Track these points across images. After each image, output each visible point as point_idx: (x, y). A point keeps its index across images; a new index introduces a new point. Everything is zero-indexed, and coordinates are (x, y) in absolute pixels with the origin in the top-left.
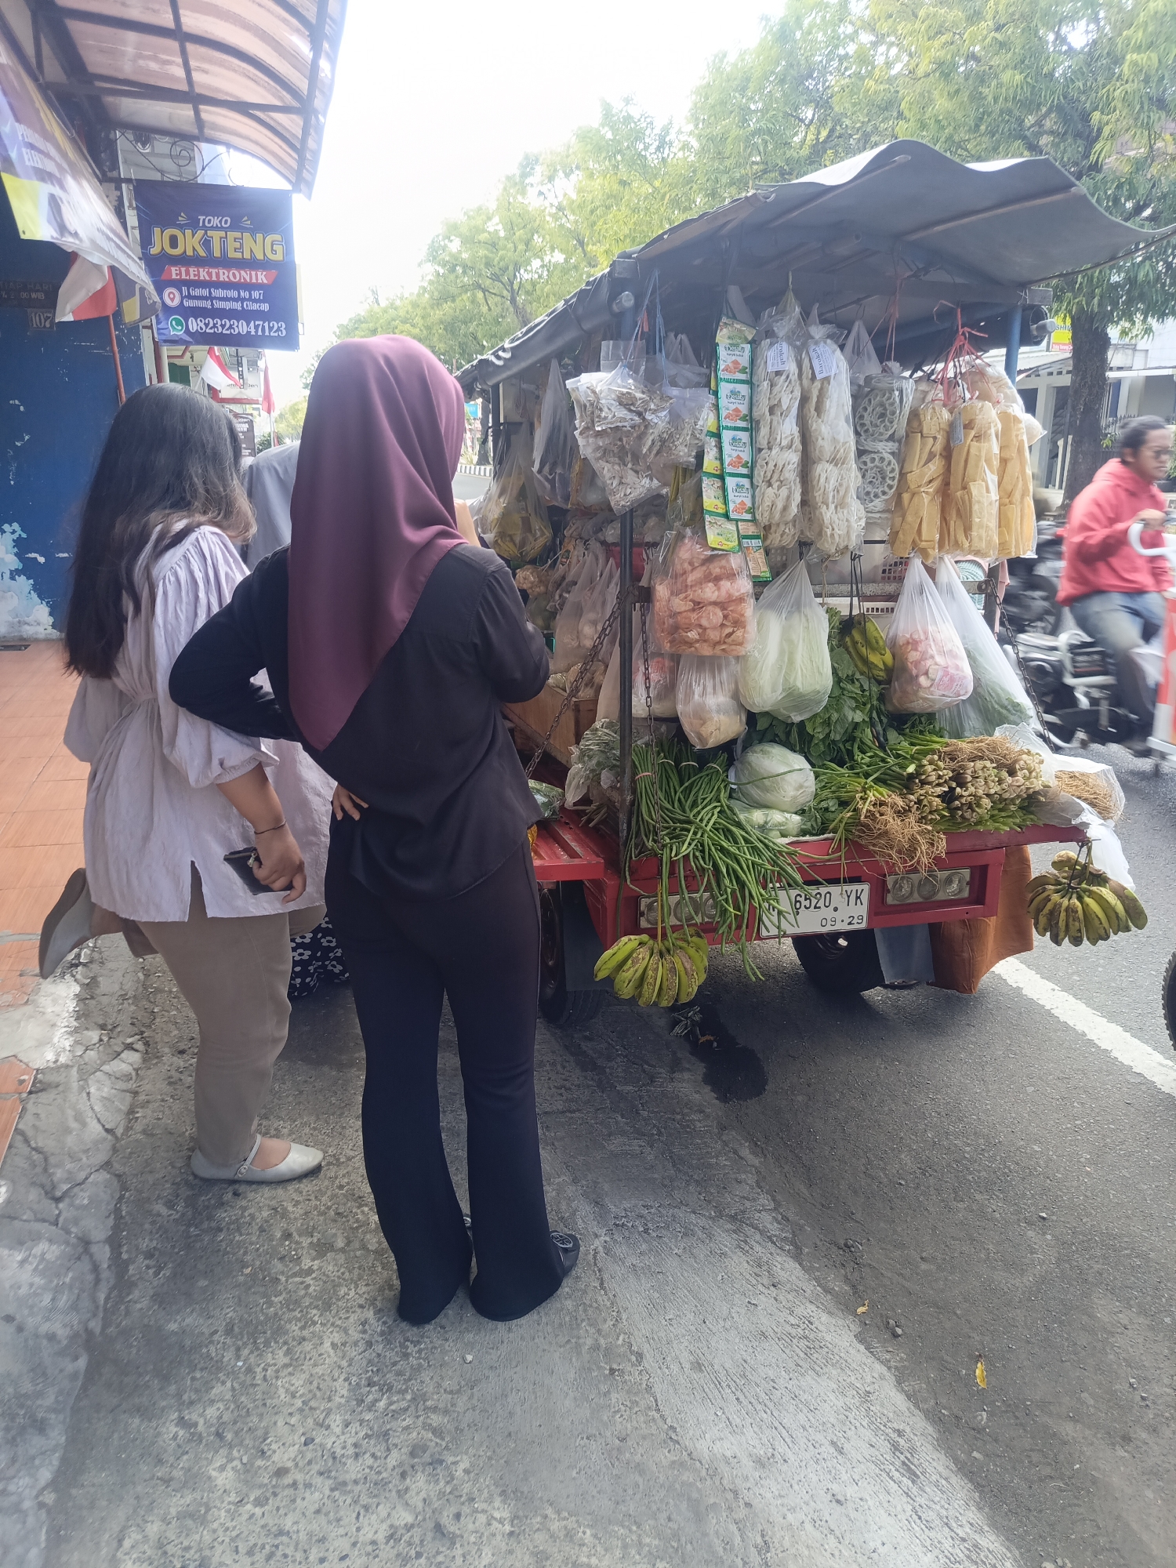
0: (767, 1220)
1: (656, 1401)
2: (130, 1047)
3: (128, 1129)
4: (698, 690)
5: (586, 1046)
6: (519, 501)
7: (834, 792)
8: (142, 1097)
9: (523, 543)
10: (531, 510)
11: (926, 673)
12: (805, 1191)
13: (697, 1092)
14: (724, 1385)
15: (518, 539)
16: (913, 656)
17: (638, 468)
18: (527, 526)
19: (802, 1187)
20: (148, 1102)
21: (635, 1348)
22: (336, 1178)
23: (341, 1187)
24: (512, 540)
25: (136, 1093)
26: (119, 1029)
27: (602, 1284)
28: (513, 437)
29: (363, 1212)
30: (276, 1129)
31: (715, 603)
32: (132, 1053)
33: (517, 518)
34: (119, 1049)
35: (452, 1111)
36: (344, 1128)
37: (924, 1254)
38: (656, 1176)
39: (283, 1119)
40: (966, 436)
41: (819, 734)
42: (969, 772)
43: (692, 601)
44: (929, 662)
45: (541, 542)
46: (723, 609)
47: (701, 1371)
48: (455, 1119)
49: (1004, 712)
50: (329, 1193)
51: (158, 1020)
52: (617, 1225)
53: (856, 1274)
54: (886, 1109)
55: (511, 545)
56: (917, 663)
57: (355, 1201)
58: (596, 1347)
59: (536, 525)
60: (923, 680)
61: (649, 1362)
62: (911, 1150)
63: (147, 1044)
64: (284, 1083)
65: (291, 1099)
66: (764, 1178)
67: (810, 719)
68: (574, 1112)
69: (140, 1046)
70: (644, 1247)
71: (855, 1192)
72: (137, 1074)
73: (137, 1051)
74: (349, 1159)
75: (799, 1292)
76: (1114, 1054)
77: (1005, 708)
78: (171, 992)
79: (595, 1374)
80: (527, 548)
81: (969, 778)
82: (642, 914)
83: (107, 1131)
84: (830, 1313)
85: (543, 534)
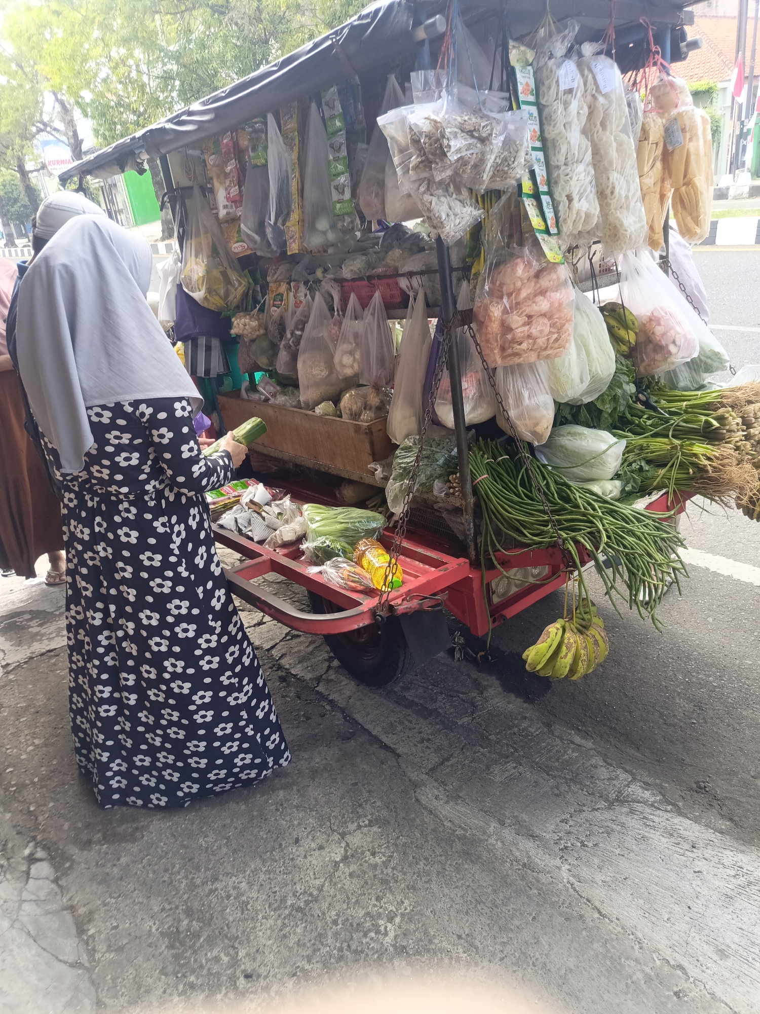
0: (636, 790)
1: (726, 1004)
2: (32, 860)
3: (92, 952)
4: (526, 394)
5: (409, 695)
6: (214, 258)
7: (639, 455)
8: (82, 911)
9: (227, 294)
10: (226, 264)
11: (674, 342)
12: (638, 755)
13: (509, 702)
14: (750, 959)
15: (222, 292)
16: (659, 330)
17: (461, 198)
18: (228, 281)
19: (633, 752)
20: (91, 912)
21: (672, 962)
22: (324, 914)
23: (335, 922)
24: (217, 294)
25: (72, 908)
26: (10, 845)
27: (600, 912)
28: (187, 201)
29: (372, 939)
30: (234, 888)
31: (544, 315)
32: (38, 864)
33: (216, 273)
34: (24, 868)
35: (366, 802)
36: (292, 859)
37: (752, 773)
38: (545, 789)
39: (233, 875)
40: (685, 138)
41: (608, 408)
42: (752, 415)
43: (526, 315)
44: (673, 333)
45: (241, 290)
46: (550, 318)
47: (727, 957)
48: (374, 808)
49: (709, 361)
50: (330, 934)
51: (41, 818)
52: (562, 850)
53: (724, 808)
54: (639, 668)
55: (217, 298)
56: (663, 335)
57: (357, 930)
58: (648, 979)
59: (233, 276)
60: (672, 348)
61: (693, 972)
62: (679, 694)
63: (46, 848)
64: (206, 836)
65: (224, 850)
66: (605, 755)
67: (598, 399)
68: (448, 759)
69: (40, 854)
70: (596, 861)
71: (671, 741)
72: (60, 886)
73: (41, 860)
74: (320, 889)
75: (709, 843)
76: (736, 577)
77: (710, 358)
78: (33, 783)
79: (669, 1006)
80: (231, 298)
81: (753, 420)
82: (493, 593)
83: (72, 965)
84: (742, 852)
85: (240, 284)
